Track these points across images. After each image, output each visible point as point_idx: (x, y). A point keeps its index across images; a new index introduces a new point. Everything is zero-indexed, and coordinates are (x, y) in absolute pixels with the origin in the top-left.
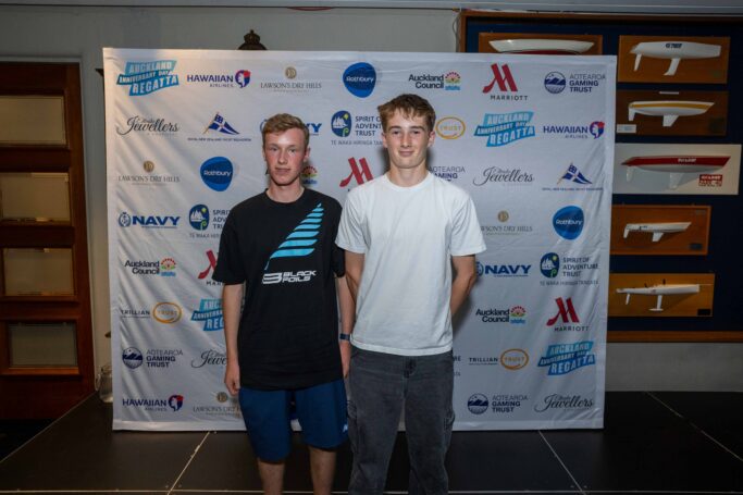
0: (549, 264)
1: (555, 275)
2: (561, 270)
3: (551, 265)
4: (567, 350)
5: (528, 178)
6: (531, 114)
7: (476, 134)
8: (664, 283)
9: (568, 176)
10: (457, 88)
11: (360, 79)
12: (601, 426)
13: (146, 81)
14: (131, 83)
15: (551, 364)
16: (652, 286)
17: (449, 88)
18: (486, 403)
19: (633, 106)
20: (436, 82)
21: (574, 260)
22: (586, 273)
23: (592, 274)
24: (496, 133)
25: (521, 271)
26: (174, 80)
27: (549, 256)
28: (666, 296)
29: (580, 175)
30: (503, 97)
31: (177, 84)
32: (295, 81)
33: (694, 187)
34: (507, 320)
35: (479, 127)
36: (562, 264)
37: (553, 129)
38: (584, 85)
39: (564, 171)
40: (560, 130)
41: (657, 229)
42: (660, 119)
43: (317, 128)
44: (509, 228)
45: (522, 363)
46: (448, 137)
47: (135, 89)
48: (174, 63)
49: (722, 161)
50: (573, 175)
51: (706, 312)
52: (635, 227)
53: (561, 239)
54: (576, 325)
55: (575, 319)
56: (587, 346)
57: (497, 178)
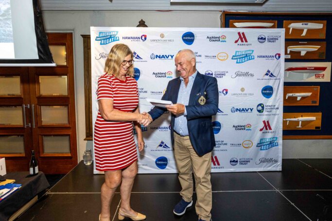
0: (260, 108)
1: (262, 112)
2: (265, 110)
3: (261, 108)
4: (267, 140)
5: (252, 75)
6: (253, 51)
7: (232, 59)
8: (302, 116)
9: (267, 74)
10: (225, 41)
11: (189, 38)
12: (281, 170)
13: (106, 39)
14: (101, 40)
15: (261, 146)
16: (297, 117)
17: (221, 41)
18: (237, 161)
19: (289, 48)
20: (217, 39)
21: (269, 106)
22: (274, 111)
23: (276, 111)
24: (240, 58)
25: (250, 110)
26: (117, 39)
27: (260, 105)
28: (303, 122)
29: (272, 74)
30: (242, 45)
31: (119, 40)
32: (164, 39)
33: (313, 79)
34: (245, 129)
35: (233, 56)
36: (265, 108)
37: (261, 57)
38: (273, 40)
39: (266, 72)
40: (264, 57)
41: (299, 95)
42: (300, 52)
43: (172, 57)
44: (245, 94)
45: (250, 146)
46: (222, 60)
47: (102, 42)
48: (117, 32)
49: (324, 69)
50: (269, 74)
51: (319, 128)
52: (290, 95)
53: (265, 98)
54: (271, 131)
55: (270, 129)
56: (275, 139)
57: (240, 75)
